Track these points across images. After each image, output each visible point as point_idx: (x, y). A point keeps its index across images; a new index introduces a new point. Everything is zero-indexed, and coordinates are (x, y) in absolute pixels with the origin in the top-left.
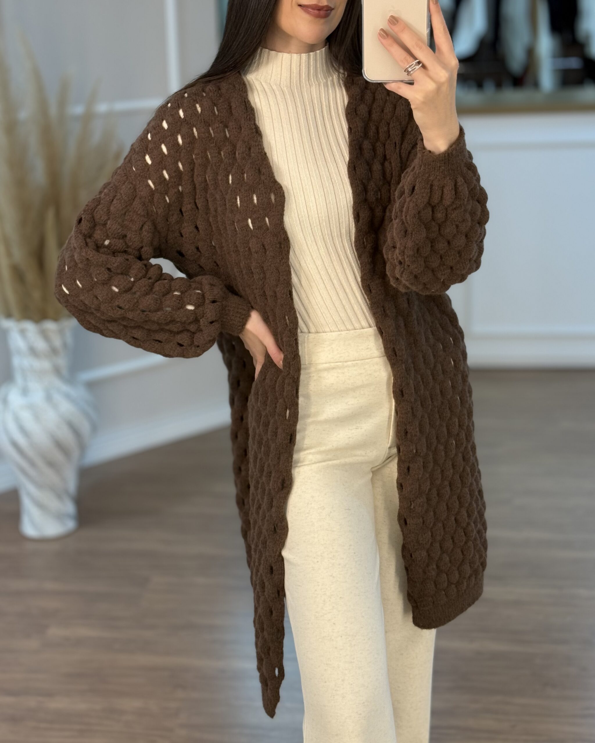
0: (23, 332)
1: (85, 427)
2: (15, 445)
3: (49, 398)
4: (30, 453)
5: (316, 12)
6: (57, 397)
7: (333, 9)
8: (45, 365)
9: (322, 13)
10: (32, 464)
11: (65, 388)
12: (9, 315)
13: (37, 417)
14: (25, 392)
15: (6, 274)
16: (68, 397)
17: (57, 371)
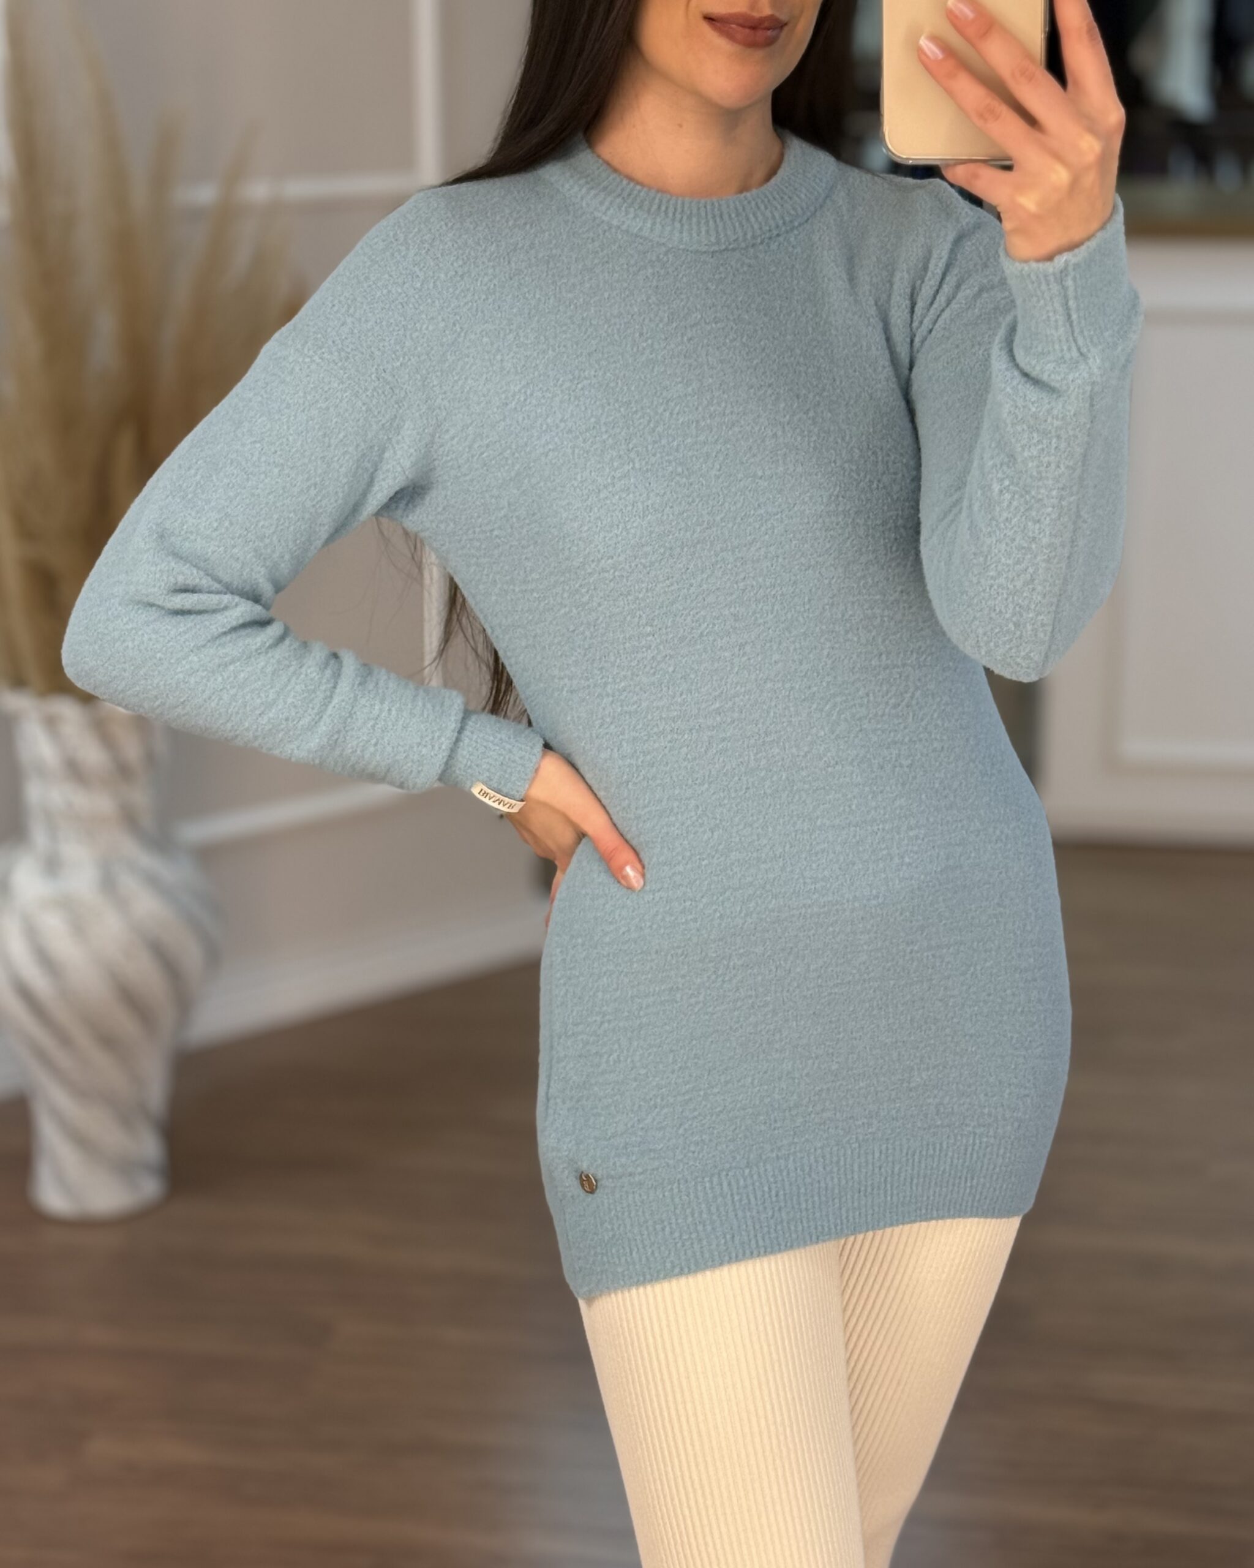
0: (51, 723)
1: (191, 955)
2: (25, 993)
3: (108, 884)
4: (61, 1014)
5: (747, 31)
6: (129, 883)
7: (786, 24)
8: (101, 803)
9: (761, 35)
10: (64, 1039)
11: (147, 860)
12: (18, 682)
13: (79, 927)
14: (52, 866)
15: (14, 583)
16: (153, 881)
17: (129, 819)
